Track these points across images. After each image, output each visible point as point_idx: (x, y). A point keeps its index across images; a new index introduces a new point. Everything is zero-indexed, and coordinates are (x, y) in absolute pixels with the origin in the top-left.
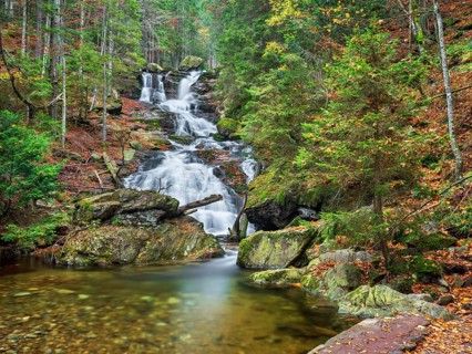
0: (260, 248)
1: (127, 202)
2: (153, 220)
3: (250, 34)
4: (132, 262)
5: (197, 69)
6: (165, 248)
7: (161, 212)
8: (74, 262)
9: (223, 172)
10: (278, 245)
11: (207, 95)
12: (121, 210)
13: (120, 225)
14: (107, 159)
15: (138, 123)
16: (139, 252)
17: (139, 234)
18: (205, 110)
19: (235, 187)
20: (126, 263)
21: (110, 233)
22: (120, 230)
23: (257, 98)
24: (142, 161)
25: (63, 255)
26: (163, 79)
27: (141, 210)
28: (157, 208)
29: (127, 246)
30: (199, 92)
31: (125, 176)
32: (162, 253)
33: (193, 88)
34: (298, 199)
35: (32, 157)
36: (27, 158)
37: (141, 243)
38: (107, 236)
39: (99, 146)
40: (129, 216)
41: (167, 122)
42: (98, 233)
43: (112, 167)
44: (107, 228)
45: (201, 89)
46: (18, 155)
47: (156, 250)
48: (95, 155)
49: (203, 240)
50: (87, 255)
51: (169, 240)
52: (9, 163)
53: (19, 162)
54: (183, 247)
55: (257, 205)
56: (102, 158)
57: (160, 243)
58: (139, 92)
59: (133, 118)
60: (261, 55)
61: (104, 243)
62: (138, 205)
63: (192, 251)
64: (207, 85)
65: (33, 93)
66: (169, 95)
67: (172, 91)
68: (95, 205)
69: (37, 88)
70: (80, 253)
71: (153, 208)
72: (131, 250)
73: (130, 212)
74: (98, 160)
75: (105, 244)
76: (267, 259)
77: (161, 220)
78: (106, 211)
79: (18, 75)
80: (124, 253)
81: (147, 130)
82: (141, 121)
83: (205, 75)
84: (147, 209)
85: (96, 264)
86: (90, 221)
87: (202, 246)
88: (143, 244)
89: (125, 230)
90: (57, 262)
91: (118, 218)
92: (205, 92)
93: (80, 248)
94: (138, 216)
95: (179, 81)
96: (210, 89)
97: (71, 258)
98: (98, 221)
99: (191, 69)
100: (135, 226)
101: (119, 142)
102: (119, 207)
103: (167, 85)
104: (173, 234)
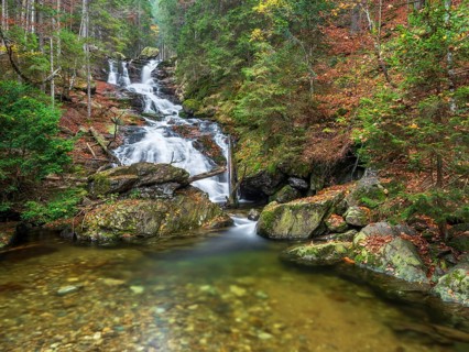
0: (283, 219)
1: (145, 175)
2: (170, 192)
3: (224, 24)
4: (155, 235)
5: (154, 58)
6: (183, 220)
7: (176, 185)
8: (98, 237)
9: (201, 145)
10: (299, 216)
11: (166, 80)
12: (139, 184)
13: (139, 198)
14: (95, 133)
15: (111, 102)
16: (160, 224)
17: (159, 207)
18: (167, 92)
19: (214, 158)
20: (150, 237)
21: (132, 207)
22: (140, 203)
23: (252, 79)
24: (126, 135)
25: (85, 230)
26: (127, 65)
27: (159, 183)
28: (173, 181)
29: (149, 220)
30: (158, 77)
31: (114, 148)
32: (181, 224)
33: (154, 74)
34: (290, 170)
35: (48, 130)
36: (44, 131)
37: (161, 216)
38: (130, 210)
39: (85, 121)
40: (147, 190)
41: (136, 102)
42: (120, 207)
43: (101, 139)
44: (128, 201)
45: (160, 75)
46: (33, 128)
47: (176, 222)
48: (83, 129)
49: (213, 210)
50: (110, 229)
51: (185, 211)
52: (23, 136)
53: (35, 135)
54: (198, 218)
55: (251, 175)
56: (90, 132)
57: (178, 215)
58: (107, 76)
59: (106, 97)
60: (236, 43)
61: (126, 218)
62: (156, 178)
63: (205, 221)
64: (165, 72)
65: (32, 67)
66: (133, 80)
67: (136, 76)
68: (112, 179)
69: (34, 62)
70: (103, 228)
71: (169, 181)
72: (153, 223)
73: (148, 185)
74: (86, 134)
75: (128, 218)
76: (290, 229)
77: (176, 192)
78: (124, 185)
79: (15, 48)
80: (147, 226)
81: (119, 107)
82: (114, 100)
83: (162, 63)
84: (165, 182)
85: (121, 239)
86: (106, 194)
87: (213, 215)
88: (163, 217)
89: (145, 203)
90: (79, 237)
91: (137, 191)
92: (163, 78)
93: (102, 223)
94: (155, 189)
95: (141, 67)
96: (167, 75)
97: (94, 233)
98: (116, 195)
99: (150, 58)
100: (153, 199)
101: (100, 118)
102: (138, 180)
103: (131, 71)
104: (187, 205)
